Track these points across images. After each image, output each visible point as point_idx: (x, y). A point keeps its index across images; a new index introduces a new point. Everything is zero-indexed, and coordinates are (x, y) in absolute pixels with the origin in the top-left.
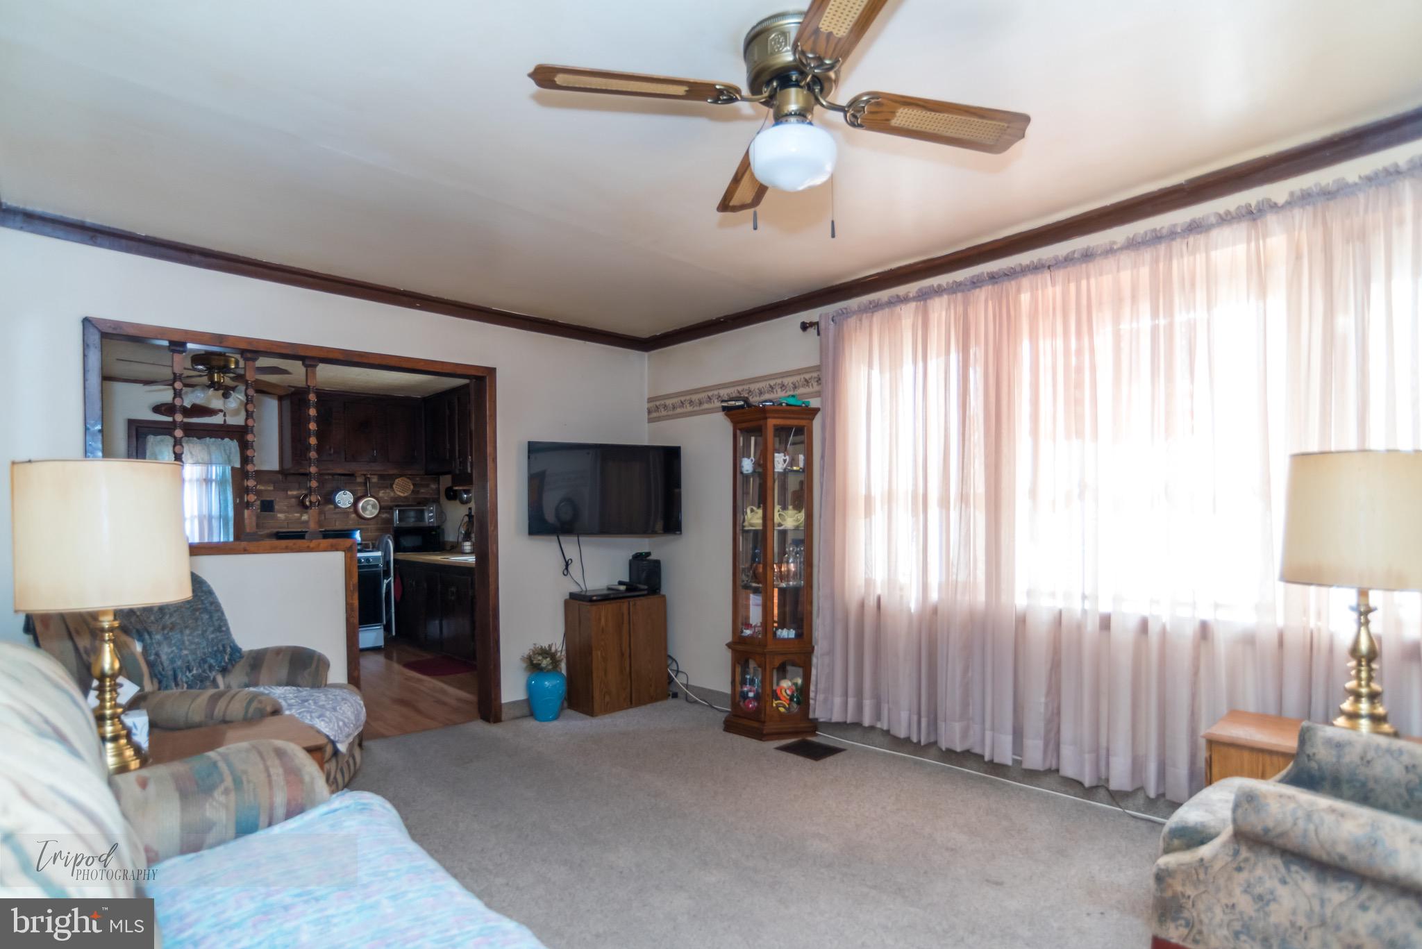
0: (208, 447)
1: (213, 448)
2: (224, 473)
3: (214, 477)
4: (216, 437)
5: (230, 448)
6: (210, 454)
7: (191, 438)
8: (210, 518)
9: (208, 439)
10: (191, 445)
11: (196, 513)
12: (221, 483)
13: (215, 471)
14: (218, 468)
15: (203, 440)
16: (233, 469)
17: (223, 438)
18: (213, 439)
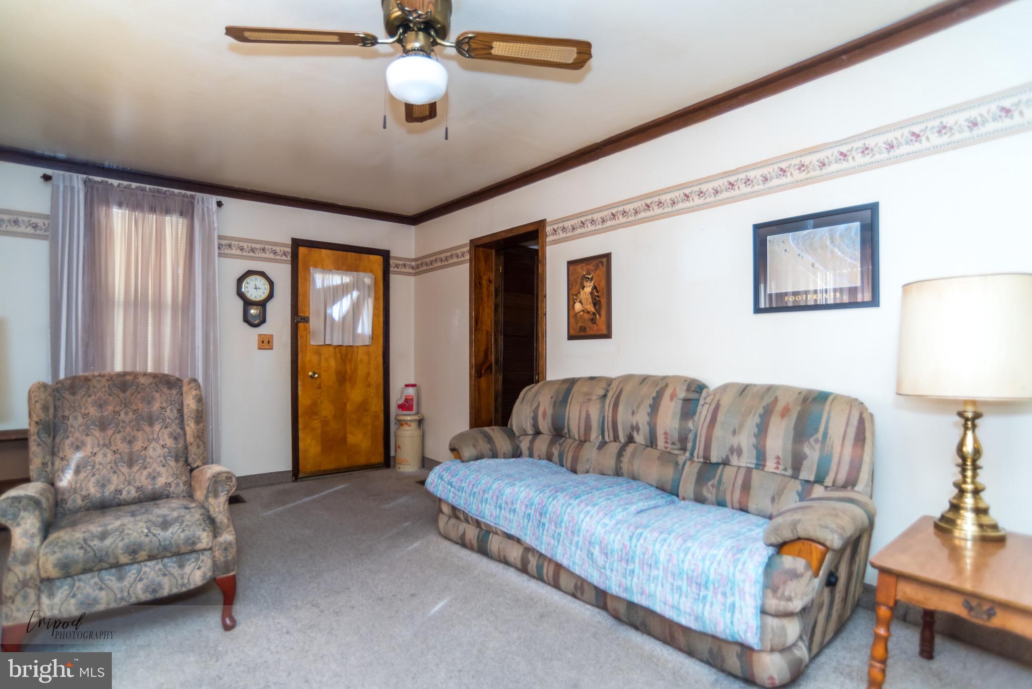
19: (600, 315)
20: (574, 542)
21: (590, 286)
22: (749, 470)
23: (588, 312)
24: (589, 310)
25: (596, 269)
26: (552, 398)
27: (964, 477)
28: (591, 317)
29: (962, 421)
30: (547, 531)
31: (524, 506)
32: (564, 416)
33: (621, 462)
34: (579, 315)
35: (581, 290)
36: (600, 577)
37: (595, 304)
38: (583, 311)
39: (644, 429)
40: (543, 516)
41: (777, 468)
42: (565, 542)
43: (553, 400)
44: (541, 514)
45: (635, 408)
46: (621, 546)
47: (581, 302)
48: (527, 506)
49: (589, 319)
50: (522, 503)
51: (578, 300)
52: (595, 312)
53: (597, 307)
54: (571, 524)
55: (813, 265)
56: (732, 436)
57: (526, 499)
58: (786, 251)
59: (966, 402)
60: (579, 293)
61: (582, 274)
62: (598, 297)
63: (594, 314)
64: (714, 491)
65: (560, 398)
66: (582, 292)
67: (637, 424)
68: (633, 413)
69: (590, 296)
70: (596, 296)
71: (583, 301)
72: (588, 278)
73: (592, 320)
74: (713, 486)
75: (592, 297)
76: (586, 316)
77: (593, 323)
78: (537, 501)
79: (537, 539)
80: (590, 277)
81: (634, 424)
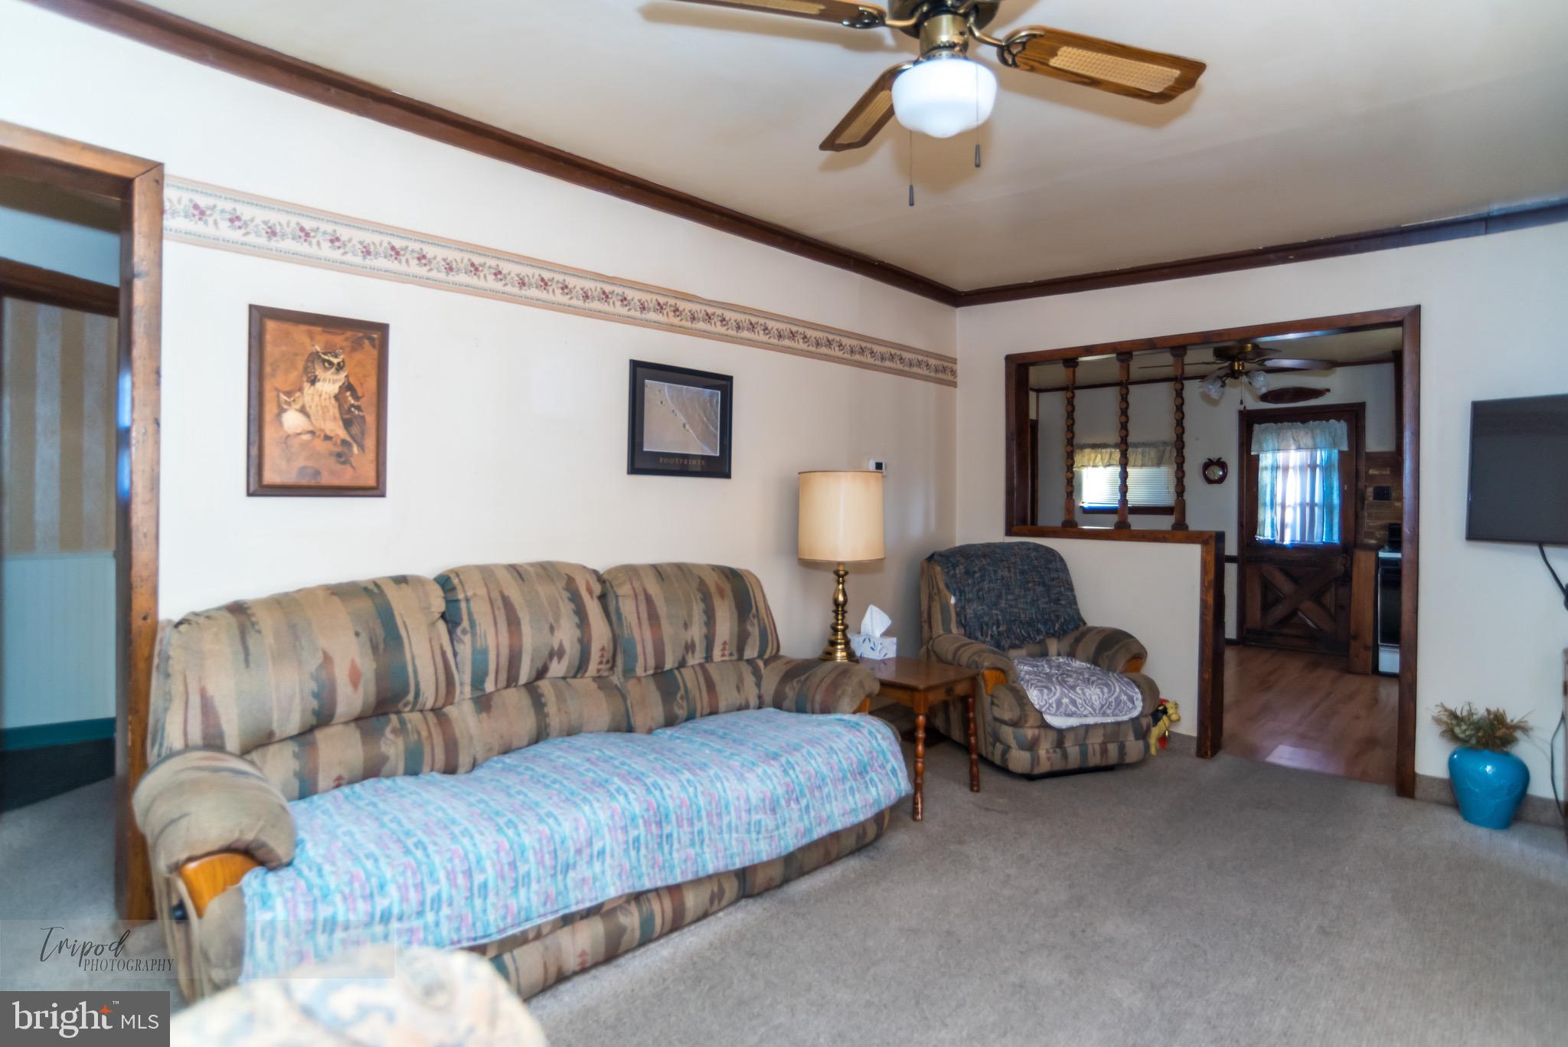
0: (1312, 431)
1: (1318, 431)
2: (1329, 457)
3: (1318, 462)
4: (1320, 419)
5: (1336, 430)
6: (1313, 438)
7: (1295, 423)
8: (1312, 505)
9: (1311, 422)
10: (1294, 431)
11: (1298, 501)
12: (1327, 469)
13: (1321, 456)
14: (1323, 452)
15: (1307, 424)
16: (1341, 453)
17: (1327, 420)
18: (1317, 422)
19: (361, 446)
20: (724, 828)
21: (334, 382)
22: (701, 665)
23: (327, 438)
24: (328, 433)
25: (354, 349)
26: (357, 634)
27: (837, 620)
28: (339, 449)
29: (836, 577)
30: (679, 842)
31: (619, 831)
32: (404, 667)
33: (546, 715)
34: (295, 442)
35: (307, 385)
36: (770, 845)
37: (347, 424)
38: (312, 433)
39: (572, 650)
40: (664, 824)
41: (723, 655)
42: (713, 836)
43: (364, 636)
44: (659, 824)
45: (551, 619)
46: (784, 788)
47: (303, 410)
48: (625, 829)
49: (331, 454)
50: (612, 829)
51: (298, 406)
52: (348, 438)
53: (355, 430)
54: (714, 806)
55: (684, 426)
56: (684, 630)
57: (617, 818)
58: (662, 402)
59: (839, 564)
60: (301, 390)
61: (311, 349)
62: (358, 408)
63: (344, 442)
64: (685, 704)
65: (380, 632)
66: (308, 389)
67: (561, 646)
68: (552, 629)
69: (333, 401)
70: (353, 406)
71: (312, 411)
72: (331, 363)
73: (339, 455)
74: (682, 698)
75: (340, 407)
76: (321, 446)
77: (344, 463)
78: (637, 808)
79: (662, 868)
80: (335, 361)
81: (556, 647)
